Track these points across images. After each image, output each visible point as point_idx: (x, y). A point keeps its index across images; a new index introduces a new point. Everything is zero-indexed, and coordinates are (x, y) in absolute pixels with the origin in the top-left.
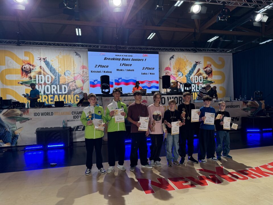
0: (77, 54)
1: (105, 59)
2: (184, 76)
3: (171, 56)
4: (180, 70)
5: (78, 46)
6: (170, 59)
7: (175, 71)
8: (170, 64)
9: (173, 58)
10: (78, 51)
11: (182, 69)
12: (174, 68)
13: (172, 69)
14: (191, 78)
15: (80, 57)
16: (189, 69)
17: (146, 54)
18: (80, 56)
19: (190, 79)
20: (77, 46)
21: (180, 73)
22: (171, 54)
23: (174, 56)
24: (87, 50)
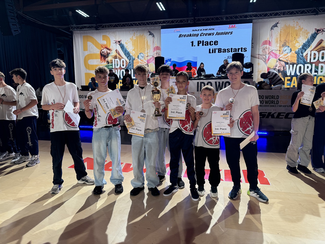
1: (180, 36)
2: (293, 52)
3: (274, 23)
4: (287, 44)
6: (272, 29)
7: (278, 45)
8: (271, 35)
9: (277, 26)
11: (291, 41)
12: (277, 42)
13: (273, 43)
14: (304, 54)
17: (233, 25)
18: (154, 35)
19: (303, 56)
21: (286, 48)
23: (278, 23)
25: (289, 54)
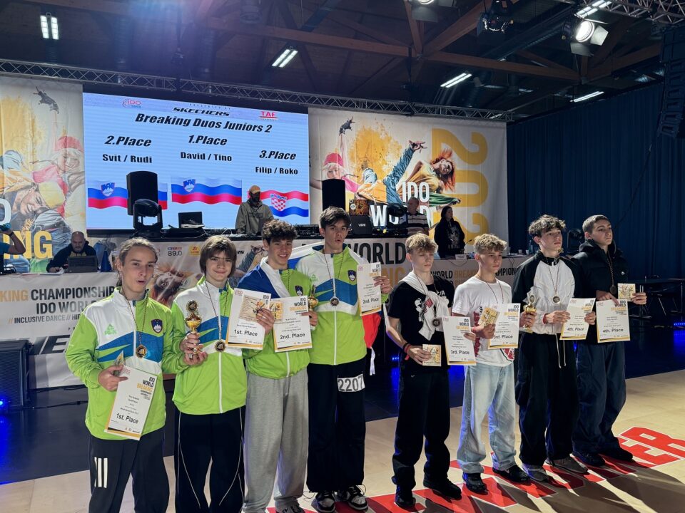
0: (45, 99)
1: (140, 118)
2: (380, 181)
3: (344, 122)
5: (50, 72)
6: (341, 131)
7: (355, 165)
8: (342, 144)
9: (350, 128)
10: (49, 88)
11: (375, 161)
12: (352, 158)
13: (346, 160)
15: (56, 108)
16: (393, 161)
17: (271, 112)
18: (55, 106)
20: (44, 74)
21: (367, 172)
22: (343, 116)
24: (81, 87)
25: (374, 185)
